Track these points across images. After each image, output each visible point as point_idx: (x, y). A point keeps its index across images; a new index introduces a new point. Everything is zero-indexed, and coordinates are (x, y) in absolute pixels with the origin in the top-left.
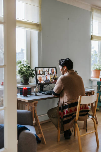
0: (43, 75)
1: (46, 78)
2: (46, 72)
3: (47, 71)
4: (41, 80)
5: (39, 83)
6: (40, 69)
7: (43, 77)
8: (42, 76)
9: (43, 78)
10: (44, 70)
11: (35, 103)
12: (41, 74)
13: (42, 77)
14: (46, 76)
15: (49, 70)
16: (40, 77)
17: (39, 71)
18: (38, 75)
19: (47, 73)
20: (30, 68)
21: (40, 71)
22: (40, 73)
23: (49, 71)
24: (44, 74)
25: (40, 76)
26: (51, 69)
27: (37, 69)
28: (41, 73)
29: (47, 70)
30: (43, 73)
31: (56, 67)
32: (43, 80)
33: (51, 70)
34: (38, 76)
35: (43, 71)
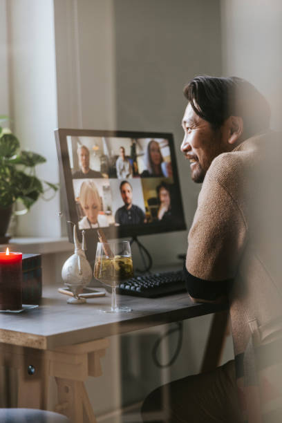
0: (106, 182)
1: (125, 199)
2: (120, 162)
3: (126, 158)
4: (95, 207)
5: (83, 224)
6: (87, 141)
7: (106, 189)
8: (100, 185)
9: (109, 196)
10: (109, 149)
11: (91, 356)
12: (92, 174)
13: (101, 193)
14: (123, 183)
15: (133, 148)
16: (92, 193)
17: (79, 151)
18: (80, 175)
19: (127, 166)
20: (17, 145)
21: (86, 153)
22: (87, 163)
23: (133, 158)
24: (112, 173)
25: (87, 181)
26: (146, 142)
27: (69, 139)
28: (95, 165)
29: (128, 153)
30: (103, 166)
31: (169, 138)
32: (109, 209)
33: (145, 151)
34: (78, 185)
35: (106, 152)
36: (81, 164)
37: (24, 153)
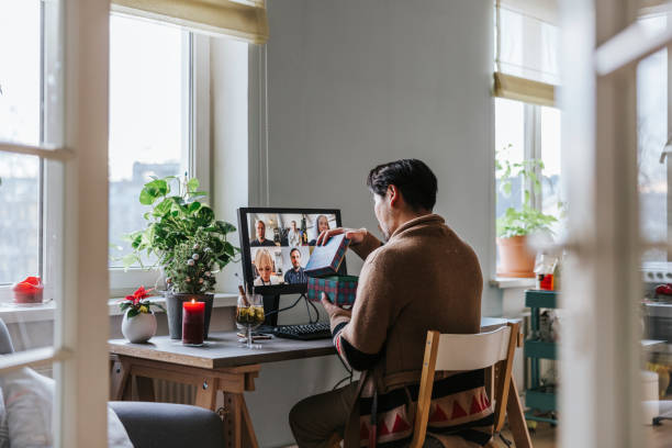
0: (278, 249)
2: (291, 234)
3: (297, 230)
4: (267, 269)
5: (257, 282)
6: (263, 217)
7: (278, 255)
8: (272, 252)
9: (280, 260)
10: (283, 223)
11: (247, 375)
13: (274, 258)
14: (293, 250)
15: (304, 222)
16: (265, 258)
17: (257, 225)
18: (256, 244)
20: (213, 217)
21: (263, 227)
22: (263, 235)
23: (304, 229)
24: (284, 243)
25: (262, 248)
26: (314, 217)
27: (249, 215)
28: (270, 236)
29: (299, 226)
30: (276, 237)
31: (337, 213)
32: (280, 271)
33: (314, 224)
34: (254, 251)
35: (279, 226)
36: (258, 235)
37: (218, 223)
